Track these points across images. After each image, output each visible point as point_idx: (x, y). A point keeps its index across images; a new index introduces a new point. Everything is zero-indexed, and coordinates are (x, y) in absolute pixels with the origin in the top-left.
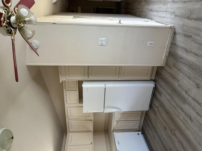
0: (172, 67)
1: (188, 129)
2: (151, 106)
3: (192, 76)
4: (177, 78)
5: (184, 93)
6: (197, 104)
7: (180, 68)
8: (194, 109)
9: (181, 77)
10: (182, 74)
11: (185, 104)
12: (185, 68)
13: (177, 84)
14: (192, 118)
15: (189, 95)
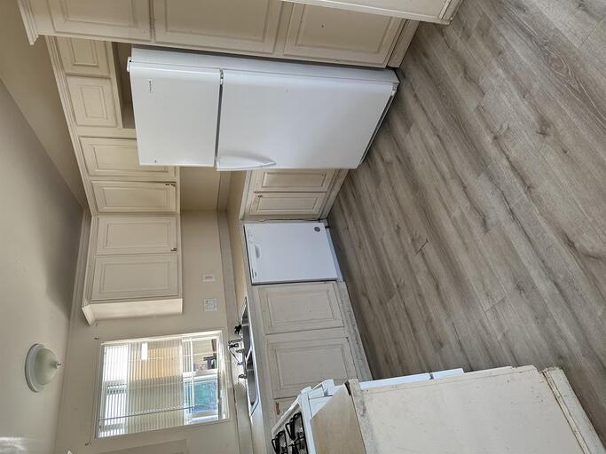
0: (474, 35)
1: (467, 249)
2: (368, 156)
3: (536, 85)
4: (481, 82)
5: (488, 139)
6: (518, 185)
7: (503, 43)
8: (504, 198)
9: (493, 81)
10: (500, 71)
11: (482, 175)
12: (520, 51)
13: (475, 105)
14: (489, 222)
15: (501, 149)
